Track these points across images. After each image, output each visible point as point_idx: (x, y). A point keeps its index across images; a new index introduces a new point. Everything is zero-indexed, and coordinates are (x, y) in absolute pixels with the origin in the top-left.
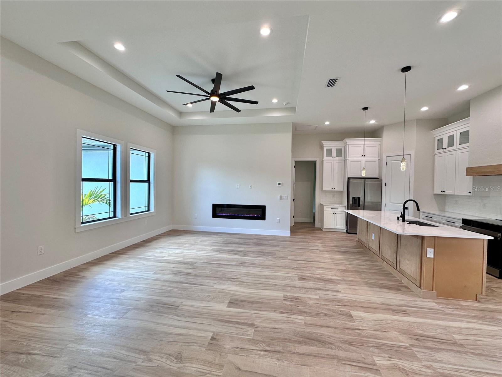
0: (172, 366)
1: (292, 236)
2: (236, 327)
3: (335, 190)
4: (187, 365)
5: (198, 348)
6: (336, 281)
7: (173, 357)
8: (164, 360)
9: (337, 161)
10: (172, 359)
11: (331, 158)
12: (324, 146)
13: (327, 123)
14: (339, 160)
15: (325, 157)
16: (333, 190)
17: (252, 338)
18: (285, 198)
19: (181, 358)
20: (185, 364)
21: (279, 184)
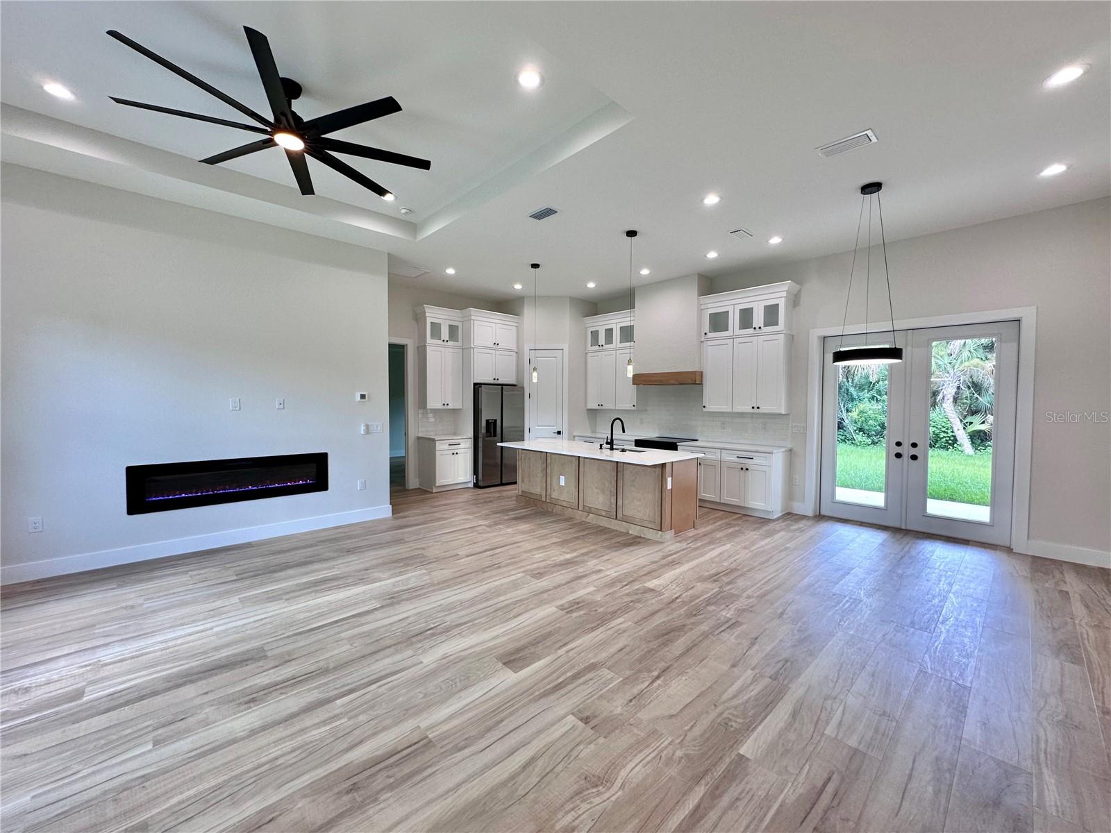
0: (611, 796)
1: (395, 516)
2: (584, 683)
3: (449, 407)
4: (623, 773)
5: (592, 746)
6: (577, 559)
7: (588, 789)
8: (584, 806)
9: (451, 350)
10: (593, 793)
11: (440, 342)
12: (427, 314)
13: (451, 271)
14: (454, 347)
15: (429, 340)
16: (446, 407)
17: (621, 679)
18: (375, 428)
19: (599, 777)
20: (619, 777)
21: (363, 397)
